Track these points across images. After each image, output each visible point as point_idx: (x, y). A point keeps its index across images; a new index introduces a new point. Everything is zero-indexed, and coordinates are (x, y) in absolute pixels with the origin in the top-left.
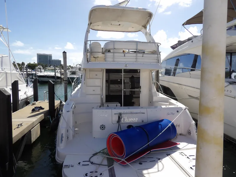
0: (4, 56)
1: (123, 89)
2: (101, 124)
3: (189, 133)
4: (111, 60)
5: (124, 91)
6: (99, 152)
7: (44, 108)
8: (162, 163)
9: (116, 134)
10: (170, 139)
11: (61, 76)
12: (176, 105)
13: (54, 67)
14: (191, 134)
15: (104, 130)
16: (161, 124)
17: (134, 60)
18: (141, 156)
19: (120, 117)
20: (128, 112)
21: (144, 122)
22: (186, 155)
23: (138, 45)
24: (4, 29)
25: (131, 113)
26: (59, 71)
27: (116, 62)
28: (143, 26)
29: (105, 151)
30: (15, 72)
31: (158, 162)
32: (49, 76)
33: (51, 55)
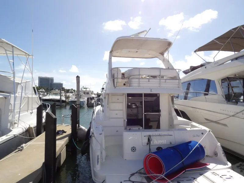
0: (27, 81)
1: (143, 112)
2: (133, 147)
3: (216, 154)
4: (136, 85)
5: (144, 114)
6: (136, 173)
7: (66, 132)
8: (197, 182)
9: (154, 154)
10: (199, 160)
11: (66, 100)
12: (199, 127)
13: (59, 91)
14: (217, 155)
15: (135, 152)
16: (190, 145)
17: (158, 85)
18: (177, 175)
19: (150, 140)
20: (156, 134)
21: (172, 144)
22: (218, 175)
23: (161, 72)
24: (29, 55)
25: (160, 135)
26: (63, 94)
27: (142, 87)
28: (160, 53)
29: (142, 171)
30: (34, 96)
31: (194, 181)
32: (54, 100)
33: (53, 78)
